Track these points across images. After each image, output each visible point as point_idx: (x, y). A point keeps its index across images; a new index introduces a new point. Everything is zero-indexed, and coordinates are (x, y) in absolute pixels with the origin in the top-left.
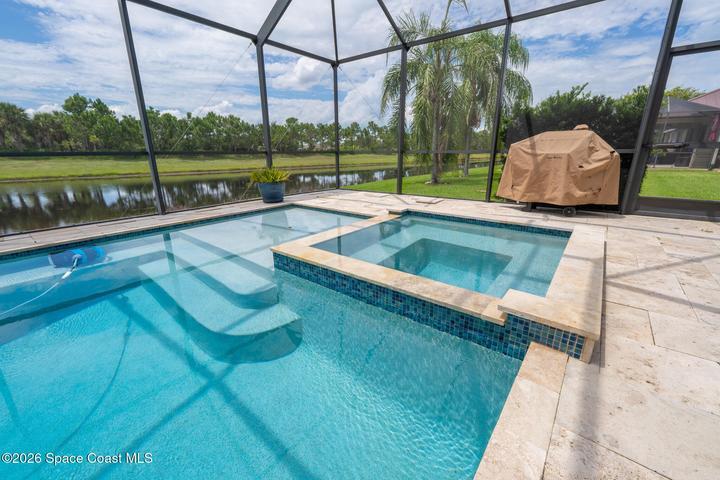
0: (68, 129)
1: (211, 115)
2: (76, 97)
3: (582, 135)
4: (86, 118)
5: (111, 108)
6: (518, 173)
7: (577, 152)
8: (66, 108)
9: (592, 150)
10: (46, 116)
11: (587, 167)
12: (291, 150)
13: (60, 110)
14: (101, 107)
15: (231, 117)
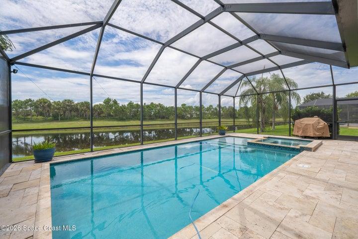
0: (104, 110)
1: (152, 103)
2: (108, 98)
3: (315, 119)
4: (110, 106)
5: (118, 102)
6: (299, 128)
7: (315, 123)
8: (104, 102)
9: (319, 123)
10: (97, 105)
11: (318, 127)
12: (183, 118)
13: (102, 103)
14: (115, 102)
15: (159, 104)
